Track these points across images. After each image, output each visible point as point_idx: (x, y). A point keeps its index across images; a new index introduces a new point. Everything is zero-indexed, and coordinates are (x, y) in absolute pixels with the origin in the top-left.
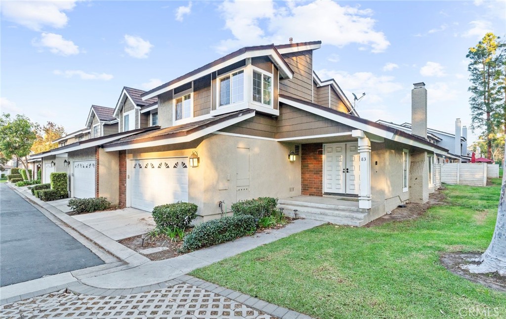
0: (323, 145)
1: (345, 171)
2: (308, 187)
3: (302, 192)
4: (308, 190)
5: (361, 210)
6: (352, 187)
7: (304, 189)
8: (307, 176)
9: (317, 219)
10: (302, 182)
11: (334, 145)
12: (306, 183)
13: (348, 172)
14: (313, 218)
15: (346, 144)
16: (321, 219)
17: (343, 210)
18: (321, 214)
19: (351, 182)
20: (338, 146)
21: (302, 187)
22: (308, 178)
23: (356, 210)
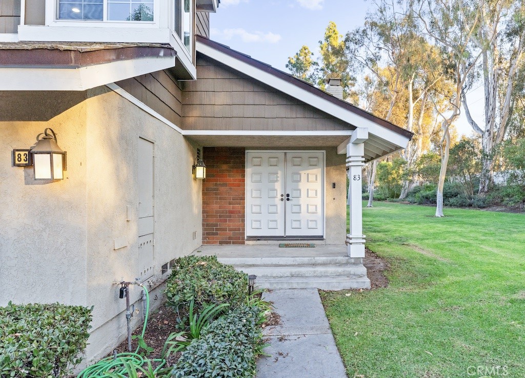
0: (246, 151)
1: (285, 197)
2: (217, 229)
3: (204, 238)
4: (217, 234)
5: (353, 261)
6: (295, 225)
7: (208, 234)
8: (215, 207)
9: (295, 286)
10: (203, 220)
11: (265, 154)
12: (212, 221)
13: (288, 199)
14: (285, 286)
15: (285, 153)
16: (303, 286)
17: (324, 264)
18: (292, 276)
19: (295, 217)
20: (273, 155)
21: (204, 230)
22: (217, 212)
23: (344, 262)
